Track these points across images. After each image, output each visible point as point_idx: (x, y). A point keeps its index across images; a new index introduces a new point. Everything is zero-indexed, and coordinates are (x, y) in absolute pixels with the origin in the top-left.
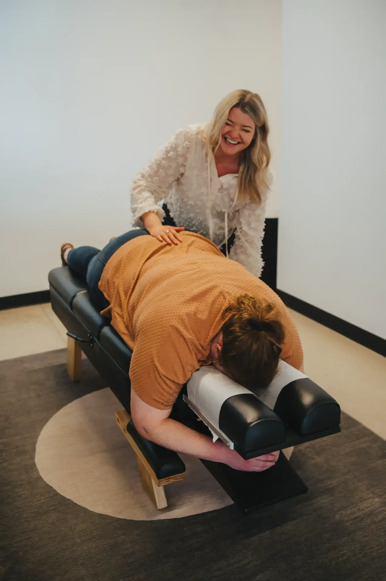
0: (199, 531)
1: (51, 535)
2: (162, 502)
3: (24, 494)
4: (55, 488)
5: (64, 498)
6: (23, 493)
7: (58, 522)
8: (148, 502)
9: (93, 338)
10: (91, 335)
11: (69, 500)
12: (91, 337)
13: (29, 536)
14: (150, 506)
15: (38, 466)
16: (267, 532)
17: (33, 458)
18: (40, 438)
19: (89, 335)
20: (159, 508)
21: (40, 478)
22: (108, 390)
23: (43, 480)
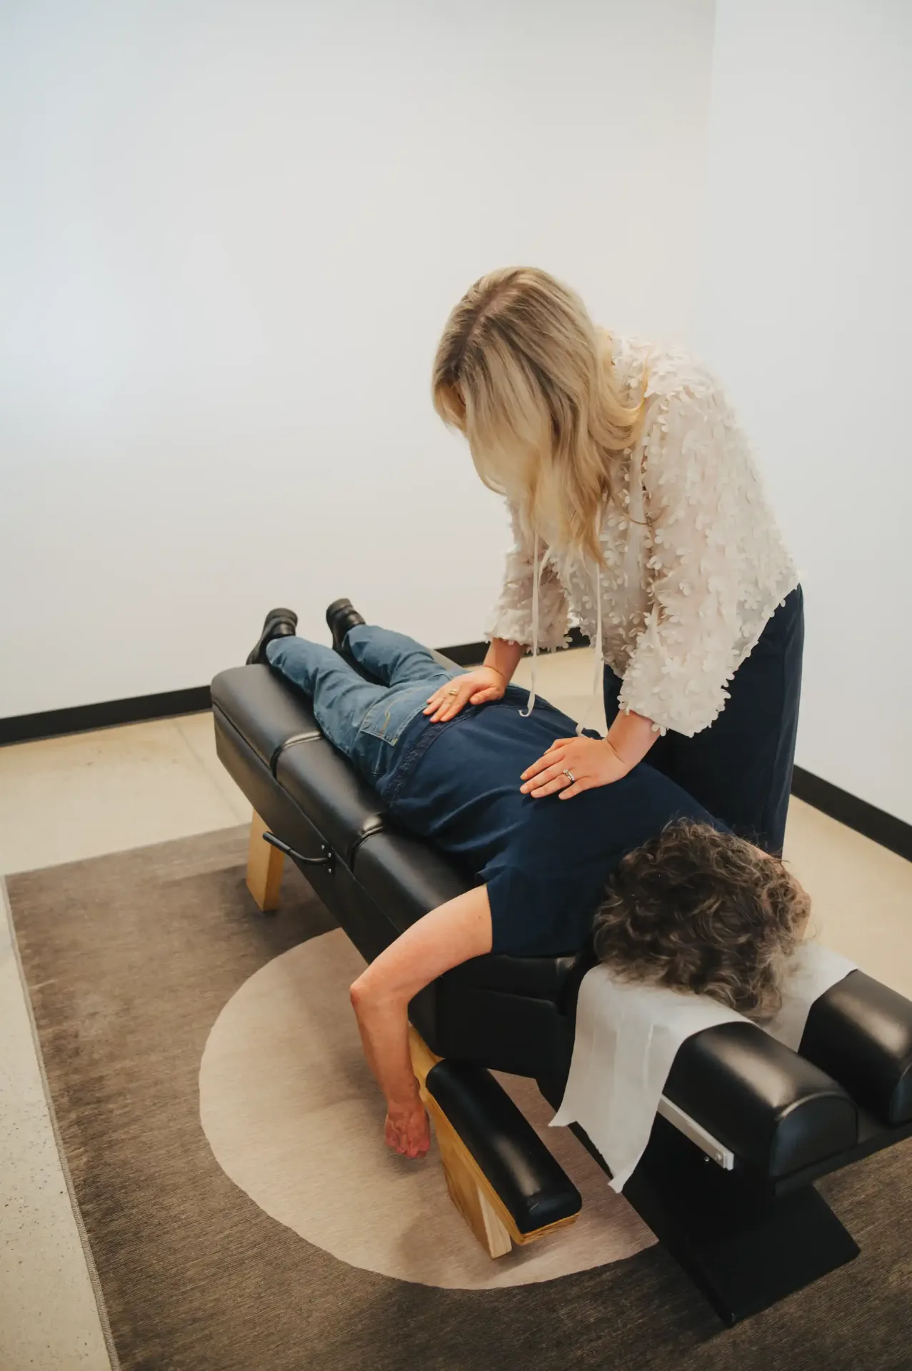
0: (592, 1320)
1: (257, 1329)
2: (500, 1239)
3: (183, 1212)
4: (252, 1196)
5: (276, 1224)
6: (182, 1208)
7: (269, 1292)
8: (468, 1240)
9: (333, 855)
10: (328, 849)
11: (287, 1229)
12: (330, 854)
13: (207, 1332)
14: (474, 1249)
15: (211, 1135)
16: (746, 1323)
17: (194, 1112)
18: (206, 1059)
19: (323, 847)
20: (494, 1255)
21: (216, 1169)
22: (340, 932)
23: (223, 1173)
